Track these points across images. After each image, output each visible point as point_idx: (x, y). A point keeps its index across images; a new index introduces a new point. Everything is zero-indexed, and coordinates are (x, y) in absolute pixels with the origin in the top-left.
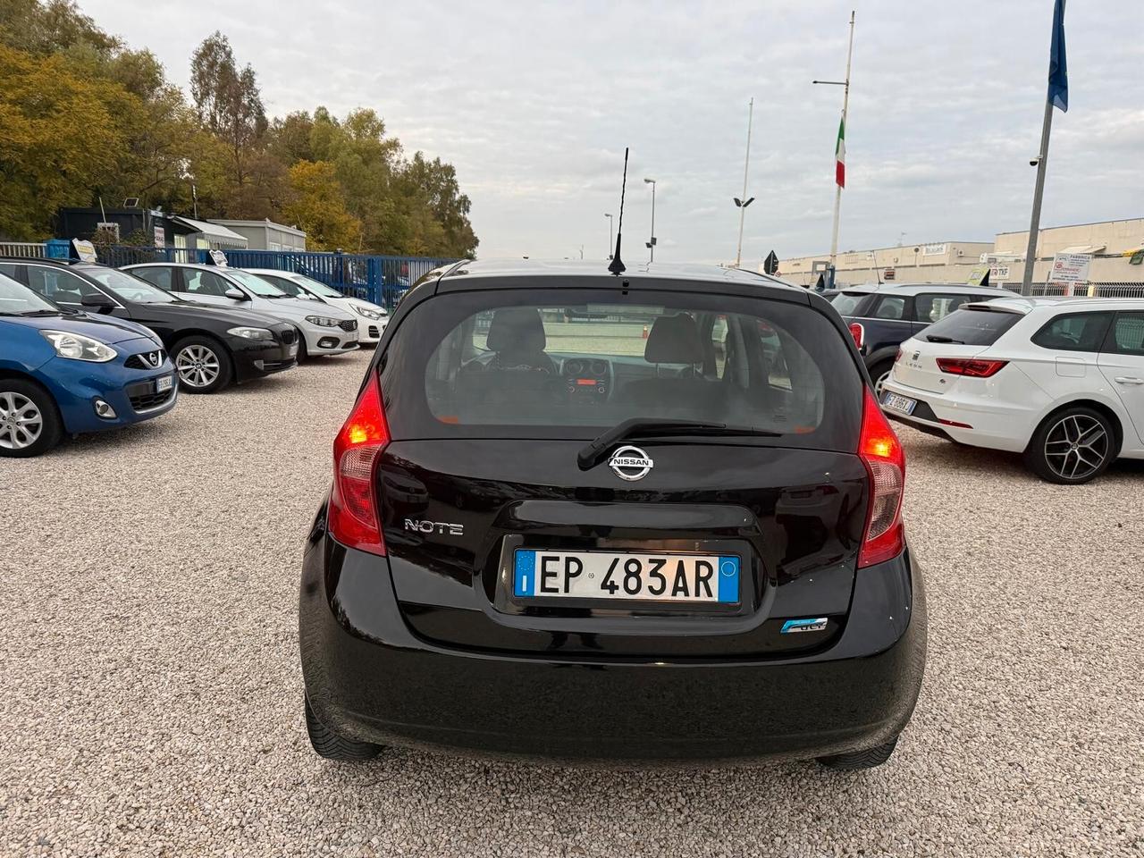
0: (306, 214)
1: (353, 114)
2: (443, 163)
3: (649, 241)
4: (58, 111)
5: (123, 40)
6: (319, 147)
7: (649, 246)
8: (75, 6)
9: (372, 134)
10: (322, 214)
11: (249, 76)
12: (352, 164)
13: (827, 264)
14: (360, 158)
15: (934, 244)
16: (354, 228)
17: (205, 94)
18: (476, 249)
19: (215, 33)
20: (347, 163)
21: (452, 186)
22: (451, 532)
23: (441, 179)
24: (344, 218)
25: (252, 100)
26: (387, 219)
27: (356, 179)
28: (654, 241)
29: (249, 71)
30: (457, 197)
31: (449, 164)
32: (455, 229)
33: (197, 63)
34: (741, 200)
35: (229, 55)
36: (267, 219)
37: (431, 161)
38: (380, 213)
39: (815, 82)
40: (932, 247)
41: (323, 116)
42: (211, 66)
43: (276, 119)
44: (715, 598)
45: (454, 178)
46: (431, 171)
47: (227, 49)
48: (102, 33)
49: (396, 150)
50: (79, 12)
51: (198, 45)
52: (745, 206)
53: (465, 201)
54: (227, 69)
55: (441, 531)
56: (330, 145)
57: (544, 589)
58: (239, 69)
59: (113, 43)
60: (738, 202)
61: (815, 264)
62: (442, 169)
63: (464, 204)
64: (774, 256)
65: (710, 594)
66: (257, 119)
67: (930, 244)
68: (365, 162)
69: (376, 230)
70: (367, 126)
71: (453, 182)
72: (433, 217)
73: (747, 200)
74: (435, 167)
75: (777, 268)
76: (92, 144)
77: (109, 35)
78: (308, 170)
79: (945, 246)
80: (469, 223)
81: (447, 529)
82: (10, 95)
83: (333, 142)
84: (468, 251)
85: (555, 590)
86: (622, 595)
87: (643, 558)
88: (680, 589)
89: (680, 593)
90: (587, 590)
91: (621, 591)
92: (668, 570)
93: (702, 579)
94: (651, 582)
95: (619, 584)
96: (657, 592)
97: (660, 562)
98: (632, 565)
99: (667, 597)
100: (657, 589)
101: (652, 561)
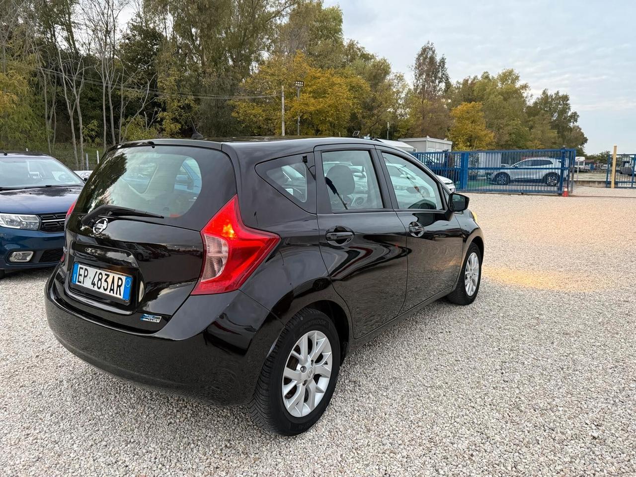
0: (463, 132)
1: (500, 73)
2: (561, 94)
4: (329, 94)
5: (377, 55)
6: (479, 94)
8: (357, 43)
9: (511, 82)
10: (471, 131)
11: (443, 61)
12: (497, 102)
14: (502, 97)
16: (490, 138)
17: (421, 75)
18: (585, 145)
19: (427, 42)
20: (494, 101)
21: (566, 107)
23: (559, 104)
24: (483, 133)
25: (443, 74)
26: (514, 131)
27: (498, 109)
29: (443, 58)
30: (569, 114)
31: (565, 94)
32: (566, 133)
33: (418, 59)
35: (433, 52)
36: (428, 136)
37: (553, 94)
38: (510, 128)
41: (486, 77)
42: (425, 59)
43: (457, 82)
44: (121, 297)
45: (568, 102)
46: (552, 100)
47: (433, 49)
48: (368, 53)
49: (526, 90)
50: (359, 46)
51: (419, 50)
53: (575, 116)
54: (432, 59)
56: (485, 92)
58: (438, 59)
59: (373, 57)
62: (560, 98)
63: (574, 118)
65: (120, 295)
66: (446, 83)
68: (505, 99)
69: (507, 138)
70: (509, 78)
71: (567, 105)
72: (550, 127)
74: (556, 97)
76: (340, 107)
77: (371, 54)
78: (466, 108)
80: (580, 129)
82: (309, 89)
83: (487, 90)
84: (579, 147)
85: (80, 282)
86: (96, 289)
87: (104, 273)
88: (112, 290)
89: (112, 292)
90: (87, 284)
91: (96, 287)
92: (110, 280)
93: (119, 286)
94: (104, 284)
95: (96, 283)
96: (105, 290)
97: (108, 276)
98: (100, 276)
99: (107, 292)
100: (106, 288)
101: (106, 275)
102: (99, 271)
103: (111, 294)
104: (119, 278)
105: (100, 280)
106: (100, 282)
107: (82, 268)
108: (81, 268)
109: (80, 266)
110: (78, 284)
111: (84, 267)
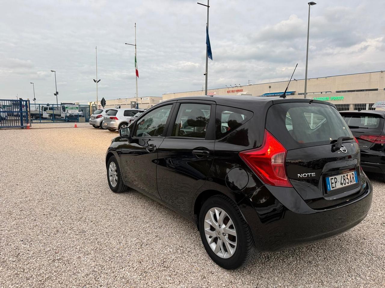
3: (55, 93)
7: (55, 95)
13: (135, 102)
15: (145, 97)
22: (312, 176)
28: (57, 93)
34: (96, 80)
39: (126, 44)
40: (145, 98)
52: (98, 82)
55: (309, 176)
57: (333, 188)
60: (95, 81)
61: (131, 102)
64: (104, 99)
65: (355, 182)
67: (144, 97)
73: (98, 80)
75: (105, 104)
79: (148, 98)
81: (311, 175)
85: (334, 187)
86: (344, 185)
87: (345, 175)
88: (351, 181)
89: (351, 182)
90: (339, 186)
91: (343, 185)
92: (349, 177)
93: (353, 178)
94: (347, 181)
95: (343, 183)
96: (348, 183)
97: (347, 175)
98: (344, 177)
99: (350, 184)
100: (348, 182)
101: (346, 175)
102: (343, 175)
103: (351, 184)
104: (353, 174)
105: (344, 180)
106: (345, 181)
107: (333, 179)
108: (331, 179)
109: (330, 178)
110: (333, 189)
111: (333, 177)
